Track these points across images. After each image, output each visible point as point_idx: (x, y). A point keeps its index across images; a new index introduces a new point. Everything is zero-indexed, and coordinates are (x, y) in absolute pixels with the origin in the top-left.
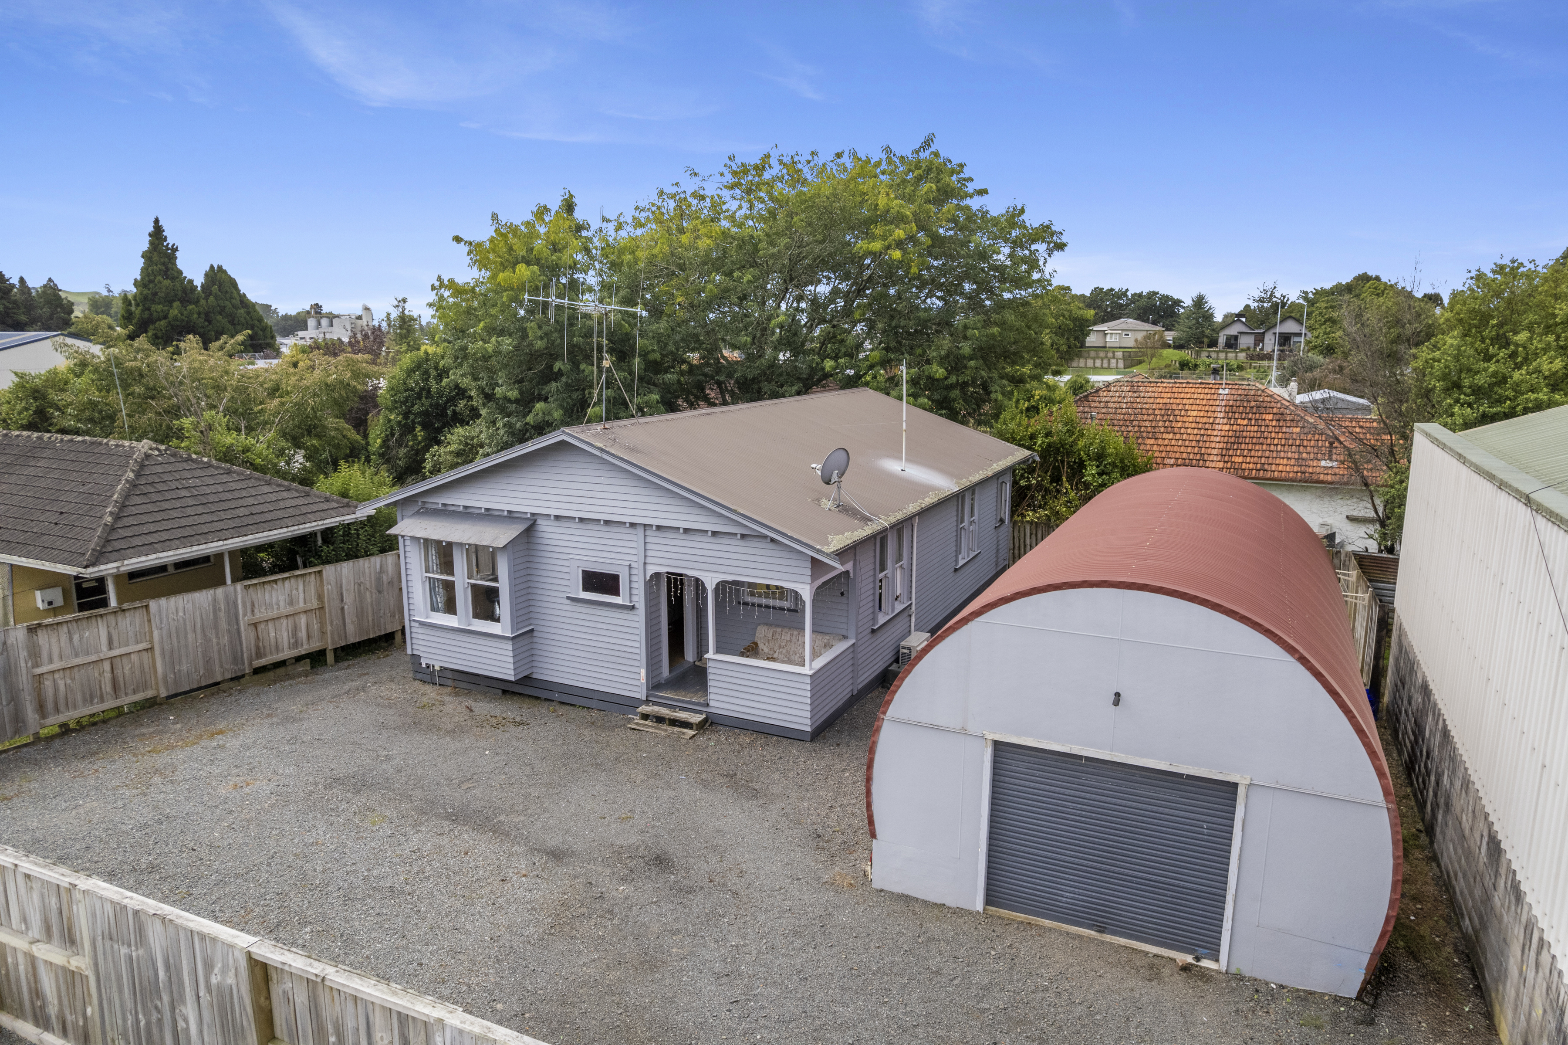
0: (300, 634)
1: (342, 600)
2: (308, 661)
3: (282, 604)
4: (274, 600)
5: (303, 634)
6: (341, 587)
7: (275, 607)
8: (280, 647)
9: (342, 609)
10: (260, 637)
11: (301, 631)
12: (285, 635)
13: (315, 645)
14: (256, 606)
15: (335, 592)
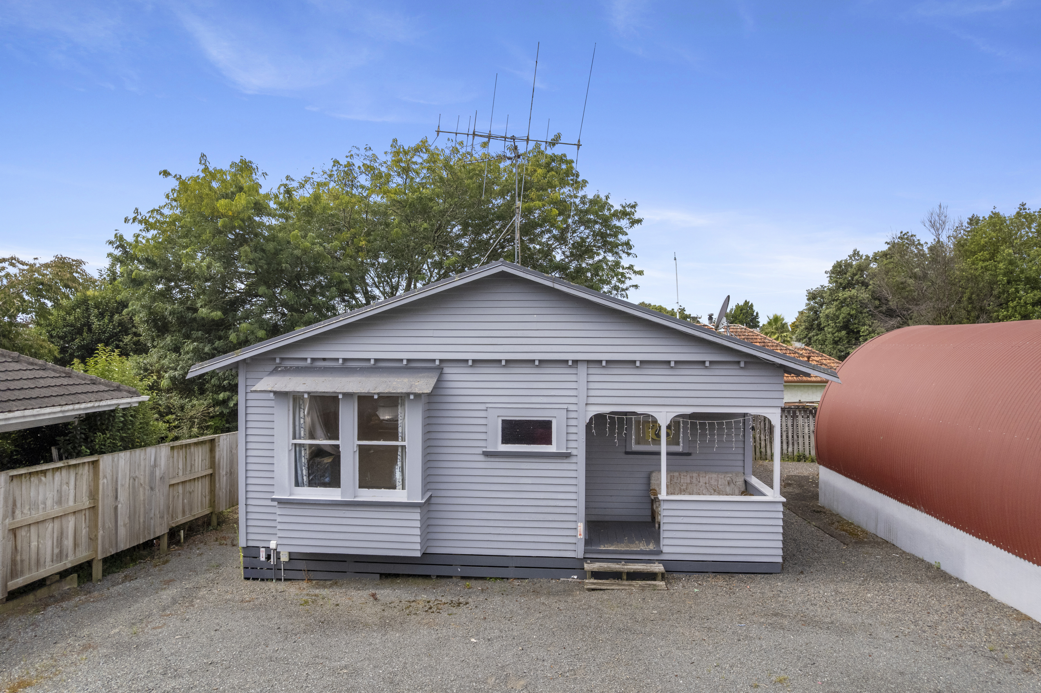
0: (65, 542)
1: (116, 498)
2: (75, 576)
3: (49, 503)
4: (41, 498)
5: (69, 542)
6: (117, 481)
7: (41, 506)
8: (42, 560)
9: (116, 508)
10: (19, 548)
11: (67, 538)
12: (49, 544)
13: (82, 555)
14: (19, 505)
15: (110, 487)
